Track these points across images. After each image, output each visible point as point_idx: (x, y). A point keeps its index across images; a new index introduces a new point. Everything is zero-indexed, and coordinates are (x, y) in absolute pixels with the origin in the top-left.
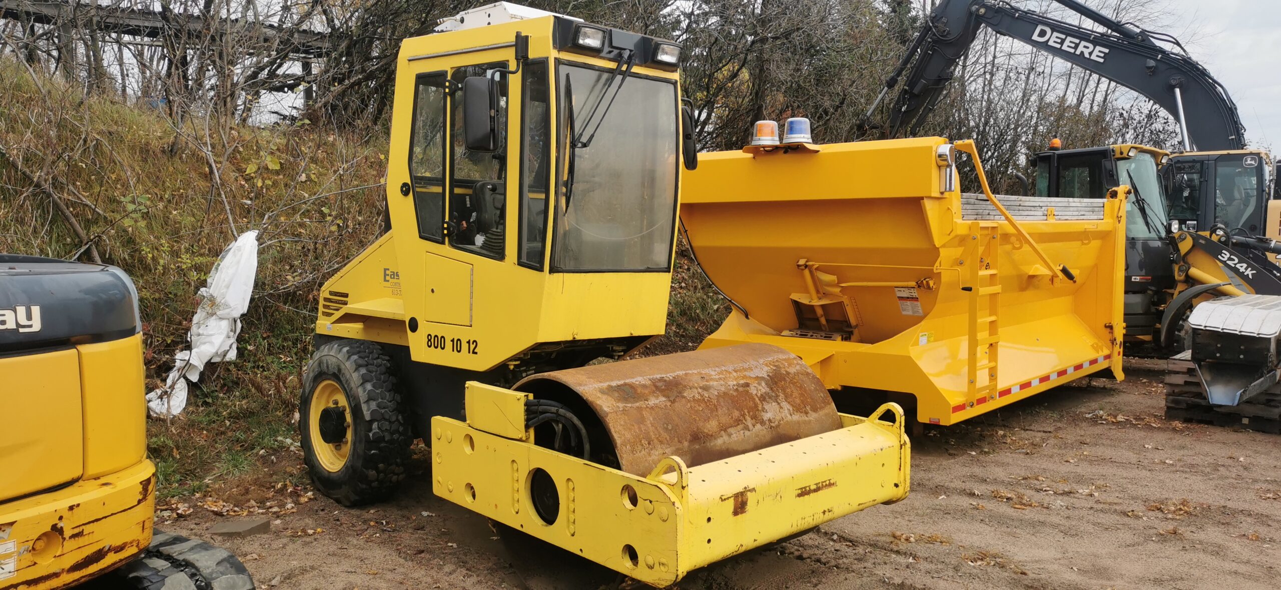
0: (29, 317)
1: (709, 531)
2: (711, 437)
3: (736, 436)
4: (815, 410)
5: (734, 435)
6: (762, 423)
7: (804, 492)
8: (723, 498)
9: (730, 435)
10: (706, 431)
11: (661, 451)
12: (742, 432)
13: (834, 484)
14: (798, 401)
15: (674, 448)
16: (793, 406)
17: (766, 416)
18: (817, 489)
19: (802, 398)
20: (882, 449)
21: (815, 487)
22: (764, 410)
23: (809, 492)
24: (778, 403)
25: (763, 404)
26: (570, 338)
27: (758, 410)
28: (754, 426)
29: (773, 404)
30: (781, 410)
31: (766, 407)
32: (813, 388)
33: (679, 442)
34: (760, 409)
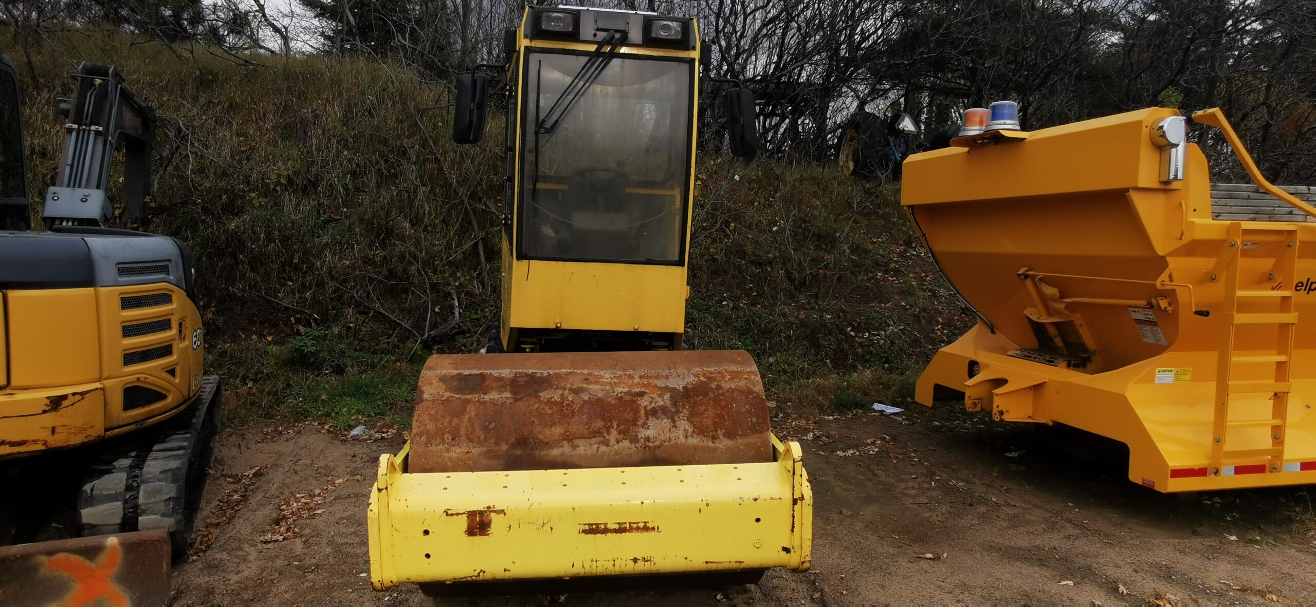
1: (426, 544)
2: (548, 445)
3: (584, 448)
4: (730, 435)
5: (582, 448)
6: (634, 440)
7: (593, 530)
8: (450, 512)
9: (574, 447)
10: (541, 437)
11: (465, 449)
12: (596, 446)
13: (653, 529)
14: (709, 422)
15: (485, 449)
16: (695, 427)
17: (643, 433)
18: (621, 530)
19: (716, 420)
20: (756, 500)
21: (617, 527)
22: (645, 426)
23: (606, 531)
24: (674, 421)
25: (647, 419)
26: (552, 326)
27: (635, 425)
28: (618, 442)
29: (665, 420)
30: (673, 429)
31: (650, 423)
32: (744, 410)
33: (497, 443)
34: (639, 423)
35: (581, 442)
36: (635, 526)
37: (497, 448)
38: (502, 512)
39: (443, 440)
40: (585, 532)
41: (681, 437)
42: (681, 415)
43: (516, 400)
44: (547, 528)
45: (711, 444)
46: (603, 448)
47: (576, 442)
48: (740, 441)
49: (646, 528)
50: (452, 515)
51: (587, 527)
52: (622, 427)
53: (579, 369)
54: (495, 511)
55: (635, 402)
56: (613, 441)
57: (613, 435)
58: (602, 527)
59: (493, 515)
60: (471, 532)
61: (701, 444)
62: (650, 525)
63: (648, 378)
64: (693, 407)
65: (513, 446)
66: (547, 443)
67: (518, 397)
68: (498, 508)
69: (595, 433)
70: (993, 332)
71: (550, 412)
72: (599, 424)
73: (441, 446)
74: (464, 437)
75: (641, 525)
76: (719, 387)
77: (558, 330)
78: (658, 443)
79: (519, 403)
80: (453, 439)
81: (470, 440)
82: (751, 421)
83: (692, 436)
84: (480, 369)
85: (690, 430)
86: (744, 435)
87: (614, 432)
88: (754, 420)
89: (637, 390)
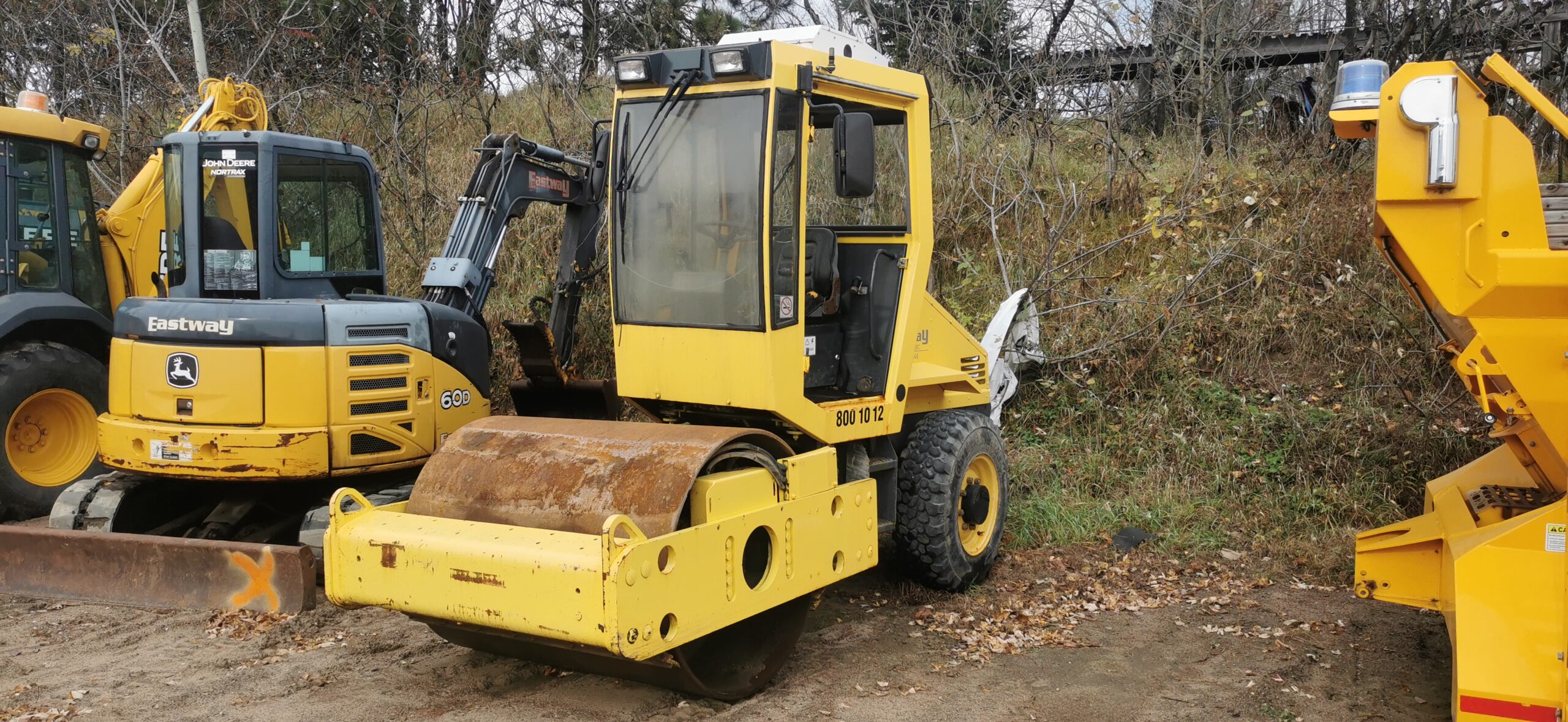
0: (226, 327)
1: (359, 569)
2: (500, 501)
3: (526, 508)
4: (640, 513)
5: (523, 508)
6: (563, 506)
7: (460, 576)
8: (372, 543)
9: (517, 507)
10: (498, 494)
11: (444, 498)
12: (533, 507)
13: (500, 583)
14: (628, 496)
15: (457, 500)
16: (616, 499)
17: (573, 500)
18: (478, 580)
19: (636, 494)
20: (576, 569)
21: (475, 576)
22: (577, 494)
23: (467, 579)
24: (601, 491)
25: (582, 486)
26: (653, 397)
27: (570, 491)
28: (550, 506)
29: (595, 490)
30: (597, 499)
31: (582, 490)
32: (665, 487)
33: (466, 496)
34: (573, 490)
35: (524, 503)
36: (488, 578)
37: (466, 499)
38: (402, 548)
39: (434, 488)
41: (601, 507)
42: (610, 487)
43: (499, 459)
44: (430, 568)
46: (538, 511)
47: (521, 502)
48: (645, 518)
49: (495, 582)
50: (373, 545)
51: (455, 573)
52: (559, 492)
53: (566, 436)
55: (583, 469)
56: (547, 505)
57: (550, 500)
59: (397, 550)
62: (498, 579)
63: (607, 448)
64: (626, 480)
65: (477, 500)
67: (503, 456)
68: (401, 544)
69: (538, 496)
71: (516, 472)
72: (544, 487)
73: (430, 494)
74: (448, 488)
75: (492, 578)
76: (661, 462)
77: (656, 401)
78: (579, 512)
79: (500, 462)
80: (440, 488)
81: (451, 491)
82: (665, 500)
83: (609, 508)
85: (610, 502)
86: (652, 513)
87: (551, 495)
88: (668, 498)
89: (592, 458)
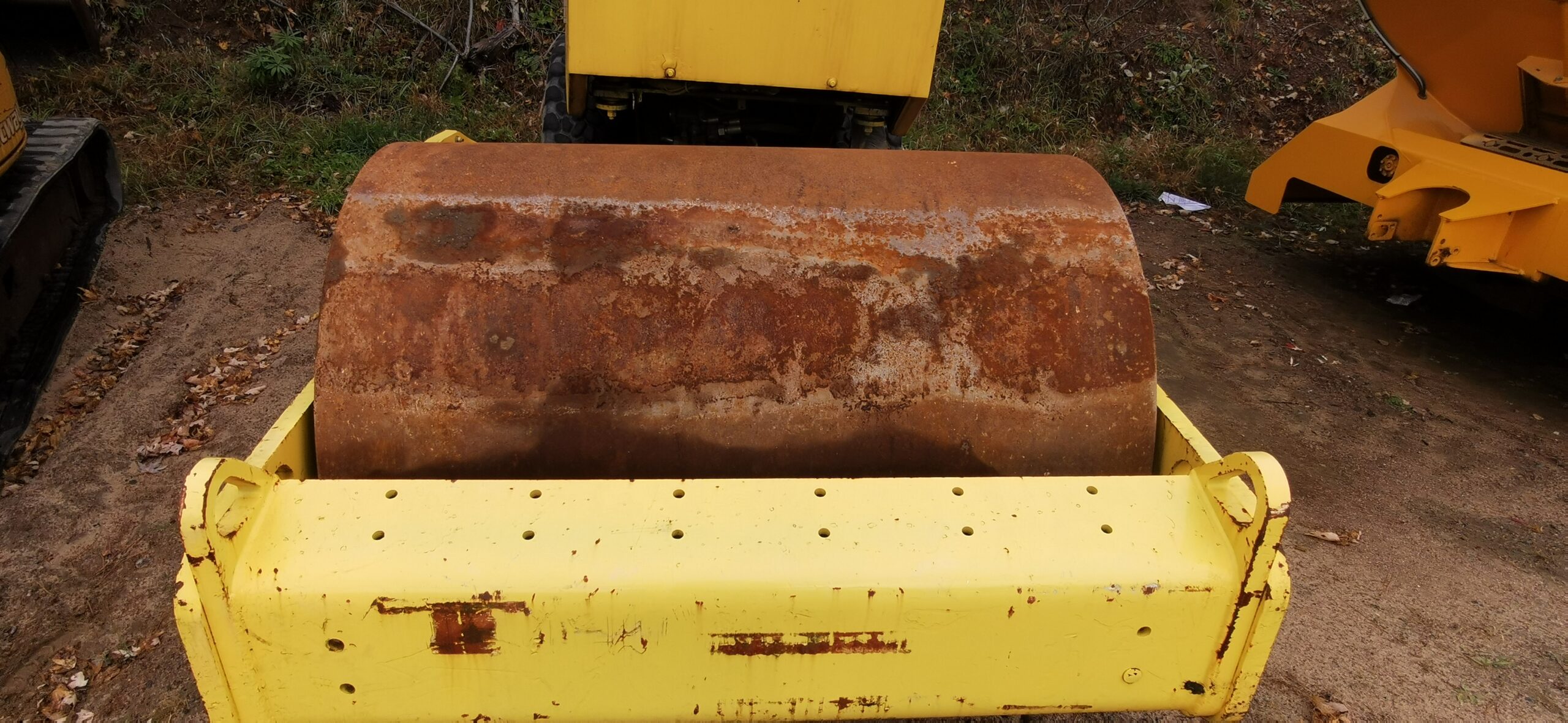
1: (340, 668)
7: (751, 646)
8: (387, 605)
13: (893, 646)
14: (1017, 351)
15: (491, 401)
16: (986, 361)
17: (864, 373)
18: (815, 646)
19: (1035, 346)
20: (1149, 591)
21: (804, 641)
22: (869, 355)
23: (777, 648)
24: (937, 346)
25: (875, 337)
26: (657, 74)
27: (847, 351)
29: (917, 343)
30: (933, 366)
31: (881, 348)
32: (1100, 323)
33: (517, 387)
34: (856, 349)
35: (718, 391)
36: (848, 640)
37: (519, 399)
38: (520, 606)
39: (392, 375)
40: (726, 650)
41: (952, 384)
42: (954, 331)
43: (565, 280)
44: (634, 640)
45: (1019, 404)
46: (770, 407)
47: (706, 388)
48: (1087, 399)
49: (875, 644)
50: (394, 611)
51: (731, 642)
52: (815, 356)
53: (715, 200)
54: (501, 606)
55: (846, 293)
56: (792, 388)
57: (793, 378)
58: (770, 640)
59: (497, 614)
60: (445, 644)
61: (997, 403)
62: (886, 638)
63: (877, 230)
64: (983, 311)
65: (557, 395)
66: (638, 391)
67: (570, 271)
68: (508, 597)
69: (752, 370)
70: (1422, 94)
71: (645, 312)
72: (761, 347)
73: (387, 392)
74: (440, 372)
75: (864, 639)
76: (1042, 263)
77: (667, 81)
78: (897, 398)
79: (572, 288)
80: (415, 375)
81: (456, 378)
82: (1116, 353)
83: (977, 384)
84: (484, 193)
85: (974, 369)
86: (1096, 385)
87: (795, 368)
88: (1122, 350)
89: (852, 262)
